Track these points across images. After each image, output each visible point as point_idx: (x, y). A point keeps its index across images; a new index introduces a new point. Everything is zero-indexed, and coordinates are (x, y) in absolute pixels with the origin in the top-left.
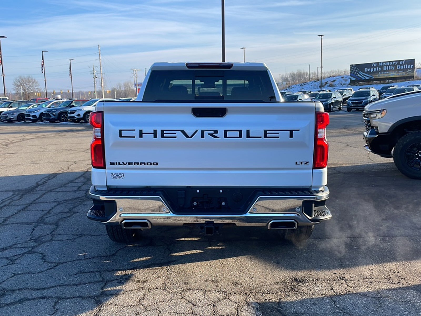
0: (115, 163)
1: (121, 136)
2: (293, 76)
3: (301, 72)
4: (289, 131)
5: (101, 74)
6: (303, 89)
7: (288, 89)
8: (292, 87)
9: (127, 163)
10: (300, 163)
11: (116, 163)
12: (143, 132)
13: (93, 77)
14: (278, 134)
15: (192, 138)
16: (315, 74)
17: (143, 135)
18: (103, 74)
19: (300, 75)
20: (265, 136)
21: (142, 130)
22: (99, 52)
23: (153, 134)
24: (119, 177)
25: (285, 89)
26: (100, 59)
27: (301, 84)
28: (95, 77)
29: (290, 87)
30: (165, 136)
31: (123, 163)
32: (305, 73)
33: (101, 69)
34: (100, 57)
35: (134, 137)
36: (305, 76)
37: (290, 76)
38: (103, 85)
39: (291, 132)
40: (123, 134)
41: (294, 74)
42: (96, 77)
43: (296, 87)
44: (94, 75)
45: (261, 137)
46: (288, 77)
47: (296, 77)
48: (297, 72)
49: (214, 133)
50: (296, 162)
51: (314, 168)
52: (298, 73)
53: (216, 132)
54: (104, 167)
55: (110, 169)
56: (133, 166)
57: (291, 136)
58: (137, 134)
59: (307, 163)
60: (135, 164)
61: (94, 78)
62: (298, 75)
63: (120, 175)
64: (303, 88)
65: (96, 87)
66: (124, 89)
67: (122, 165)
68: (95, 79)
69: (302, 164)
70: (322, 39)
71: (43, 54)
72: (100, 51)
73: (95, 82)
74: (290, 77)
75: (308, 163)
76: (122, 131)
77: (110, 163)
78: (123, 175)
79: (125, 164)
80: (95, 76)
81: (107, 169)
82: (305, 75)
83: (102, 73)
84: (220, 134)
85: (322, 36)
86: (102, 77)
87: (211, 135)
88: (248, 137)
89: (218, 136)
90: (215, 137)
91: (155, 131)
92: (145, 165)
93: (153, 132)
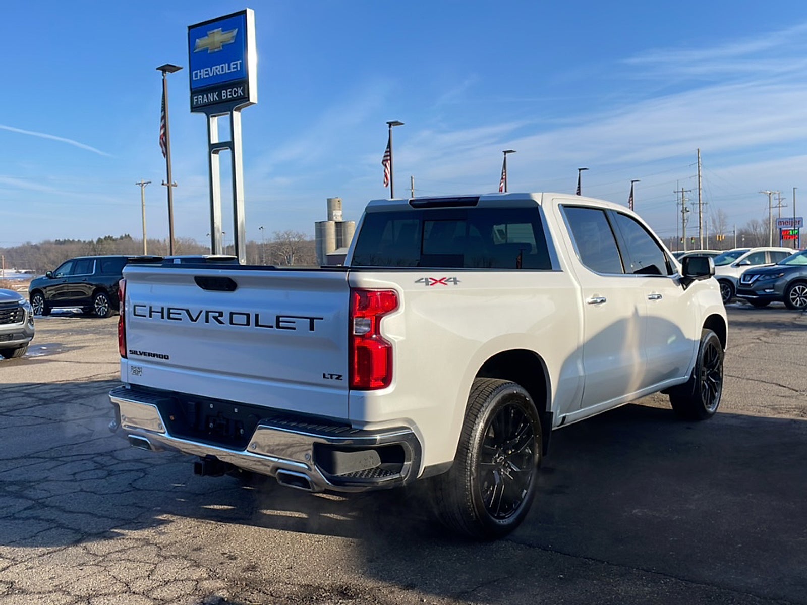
1: (135, 314)
4: (309, 320)
5: (699, 203)
10: (329, 376)
12: (152, 310)
13: (682, 211)
14: (294, 322)
15: (196, 322)
17: (153, 313)
18: (703, 204)
20: (278, 326)
22: (698, 162)
23: (161, 314)
26: (699, 175)
28: (684, 211)
31: (140, 352)
33: (699, 194)
34: (699, 172)
35: (145, 316)
38: (702, 225)
39: (312, 320)
42: (688, 210)
44: (683, 207)
45: (272, 327)
49: (219, 316)
50: (324, 375)
51: (352, 387)
53: (221, 314)
57: (312, 328)
59: (339, 377)
61: (683, 213)
65: (686, 229)
66: (762, 231)
68: (685, 214)
69: (332, 378)
71: (579, 175)
72: (700, 160)
73: (684, 220)
75: (341, 378)
76: (136, 307)
80: (686, 208)
83: (701, 202)
84: (225, 318)
86: (701, 210)
87: (215, 318)
88: (257, 324)
89: (223, 321)
90: (220, 322)
91: (163, 308)
92: (157, 357)
93: (160, 310)
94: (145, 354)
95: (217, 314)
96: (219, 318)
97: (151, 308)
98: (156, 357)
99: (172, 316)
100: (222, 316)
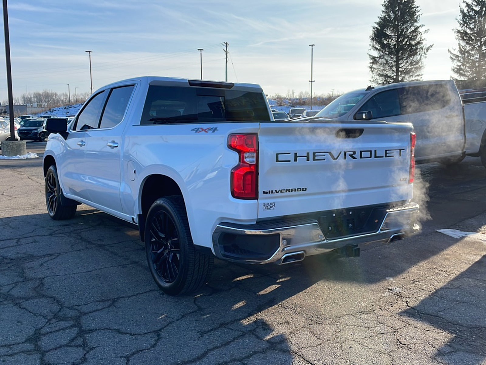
0: (268, 192)
1: (277, 161)
2: (38, 97)
3: (49, 92)
4: (399, 151)
6: (68, 113)
7: (48, 112)
8: (53, 110)
9: (279, 190)
11: (270, 191)
12: (298, 156)
15: (337, 160)
16: (66, 95)
17: (298, 158)
19: (47, 96)
21: (297, 154)
23: (306, 158)
24: (271, 207)
25: (45, 112)
27: (64, 107)
29: (51, 110)
30: (316, 159)
31: (276, 191)
32: (53, 93)
35: (290, 161)
36: (54, 97)
37: (34, 96)
40: (280, 158)
41: (39, 95)
43: (59, 110)
46: (31, 98)
47: (42, 98)
48: (43, 91)
49: (353, 154)
52: (44, 93)
53: (354, 153)
54: (256, 198)
55: (263, 199)
56: (285, 194)
57: (400, 155)
58: (292, 157)
59: (406, 179)
60: (286, 192)
62: (45, 95)
63: (271, 205)
64: (68, 111)
67: (275, 193)
69: (403, 180)
70: (90, 55)
74: (34, 98)
76: (279, 155)
77: (264, 192)
78: (274, 204)
79: (278, 191)
81: (260, 199)
82: (53, 95)
84: (357, 155)
85: (90, 52)
87: (351, 156)
88: (376, 157)
89: (356, 157)
90: (354, 158)
91: (308, 154)
92: (295, 191)
93: (306, 155)
94: (282, 191)
95: (352, 153)
96: (353, 155)
97: (296, 154)
98: (293, 191)
99: (316, 158)
100: (355, 154)
